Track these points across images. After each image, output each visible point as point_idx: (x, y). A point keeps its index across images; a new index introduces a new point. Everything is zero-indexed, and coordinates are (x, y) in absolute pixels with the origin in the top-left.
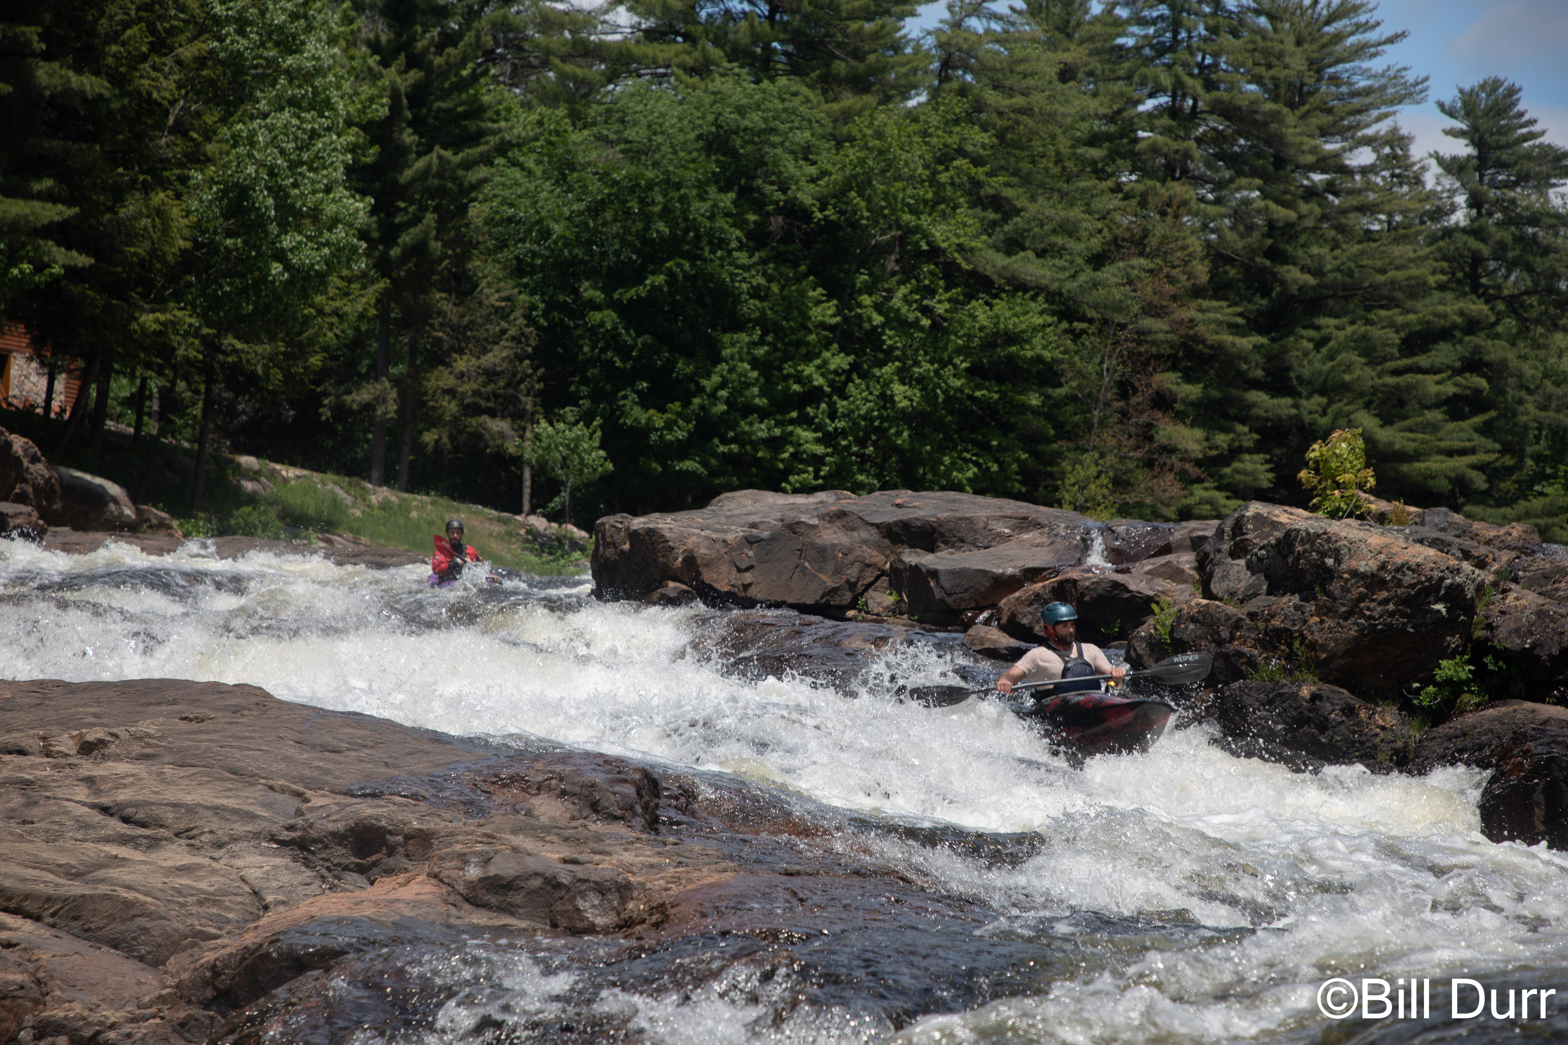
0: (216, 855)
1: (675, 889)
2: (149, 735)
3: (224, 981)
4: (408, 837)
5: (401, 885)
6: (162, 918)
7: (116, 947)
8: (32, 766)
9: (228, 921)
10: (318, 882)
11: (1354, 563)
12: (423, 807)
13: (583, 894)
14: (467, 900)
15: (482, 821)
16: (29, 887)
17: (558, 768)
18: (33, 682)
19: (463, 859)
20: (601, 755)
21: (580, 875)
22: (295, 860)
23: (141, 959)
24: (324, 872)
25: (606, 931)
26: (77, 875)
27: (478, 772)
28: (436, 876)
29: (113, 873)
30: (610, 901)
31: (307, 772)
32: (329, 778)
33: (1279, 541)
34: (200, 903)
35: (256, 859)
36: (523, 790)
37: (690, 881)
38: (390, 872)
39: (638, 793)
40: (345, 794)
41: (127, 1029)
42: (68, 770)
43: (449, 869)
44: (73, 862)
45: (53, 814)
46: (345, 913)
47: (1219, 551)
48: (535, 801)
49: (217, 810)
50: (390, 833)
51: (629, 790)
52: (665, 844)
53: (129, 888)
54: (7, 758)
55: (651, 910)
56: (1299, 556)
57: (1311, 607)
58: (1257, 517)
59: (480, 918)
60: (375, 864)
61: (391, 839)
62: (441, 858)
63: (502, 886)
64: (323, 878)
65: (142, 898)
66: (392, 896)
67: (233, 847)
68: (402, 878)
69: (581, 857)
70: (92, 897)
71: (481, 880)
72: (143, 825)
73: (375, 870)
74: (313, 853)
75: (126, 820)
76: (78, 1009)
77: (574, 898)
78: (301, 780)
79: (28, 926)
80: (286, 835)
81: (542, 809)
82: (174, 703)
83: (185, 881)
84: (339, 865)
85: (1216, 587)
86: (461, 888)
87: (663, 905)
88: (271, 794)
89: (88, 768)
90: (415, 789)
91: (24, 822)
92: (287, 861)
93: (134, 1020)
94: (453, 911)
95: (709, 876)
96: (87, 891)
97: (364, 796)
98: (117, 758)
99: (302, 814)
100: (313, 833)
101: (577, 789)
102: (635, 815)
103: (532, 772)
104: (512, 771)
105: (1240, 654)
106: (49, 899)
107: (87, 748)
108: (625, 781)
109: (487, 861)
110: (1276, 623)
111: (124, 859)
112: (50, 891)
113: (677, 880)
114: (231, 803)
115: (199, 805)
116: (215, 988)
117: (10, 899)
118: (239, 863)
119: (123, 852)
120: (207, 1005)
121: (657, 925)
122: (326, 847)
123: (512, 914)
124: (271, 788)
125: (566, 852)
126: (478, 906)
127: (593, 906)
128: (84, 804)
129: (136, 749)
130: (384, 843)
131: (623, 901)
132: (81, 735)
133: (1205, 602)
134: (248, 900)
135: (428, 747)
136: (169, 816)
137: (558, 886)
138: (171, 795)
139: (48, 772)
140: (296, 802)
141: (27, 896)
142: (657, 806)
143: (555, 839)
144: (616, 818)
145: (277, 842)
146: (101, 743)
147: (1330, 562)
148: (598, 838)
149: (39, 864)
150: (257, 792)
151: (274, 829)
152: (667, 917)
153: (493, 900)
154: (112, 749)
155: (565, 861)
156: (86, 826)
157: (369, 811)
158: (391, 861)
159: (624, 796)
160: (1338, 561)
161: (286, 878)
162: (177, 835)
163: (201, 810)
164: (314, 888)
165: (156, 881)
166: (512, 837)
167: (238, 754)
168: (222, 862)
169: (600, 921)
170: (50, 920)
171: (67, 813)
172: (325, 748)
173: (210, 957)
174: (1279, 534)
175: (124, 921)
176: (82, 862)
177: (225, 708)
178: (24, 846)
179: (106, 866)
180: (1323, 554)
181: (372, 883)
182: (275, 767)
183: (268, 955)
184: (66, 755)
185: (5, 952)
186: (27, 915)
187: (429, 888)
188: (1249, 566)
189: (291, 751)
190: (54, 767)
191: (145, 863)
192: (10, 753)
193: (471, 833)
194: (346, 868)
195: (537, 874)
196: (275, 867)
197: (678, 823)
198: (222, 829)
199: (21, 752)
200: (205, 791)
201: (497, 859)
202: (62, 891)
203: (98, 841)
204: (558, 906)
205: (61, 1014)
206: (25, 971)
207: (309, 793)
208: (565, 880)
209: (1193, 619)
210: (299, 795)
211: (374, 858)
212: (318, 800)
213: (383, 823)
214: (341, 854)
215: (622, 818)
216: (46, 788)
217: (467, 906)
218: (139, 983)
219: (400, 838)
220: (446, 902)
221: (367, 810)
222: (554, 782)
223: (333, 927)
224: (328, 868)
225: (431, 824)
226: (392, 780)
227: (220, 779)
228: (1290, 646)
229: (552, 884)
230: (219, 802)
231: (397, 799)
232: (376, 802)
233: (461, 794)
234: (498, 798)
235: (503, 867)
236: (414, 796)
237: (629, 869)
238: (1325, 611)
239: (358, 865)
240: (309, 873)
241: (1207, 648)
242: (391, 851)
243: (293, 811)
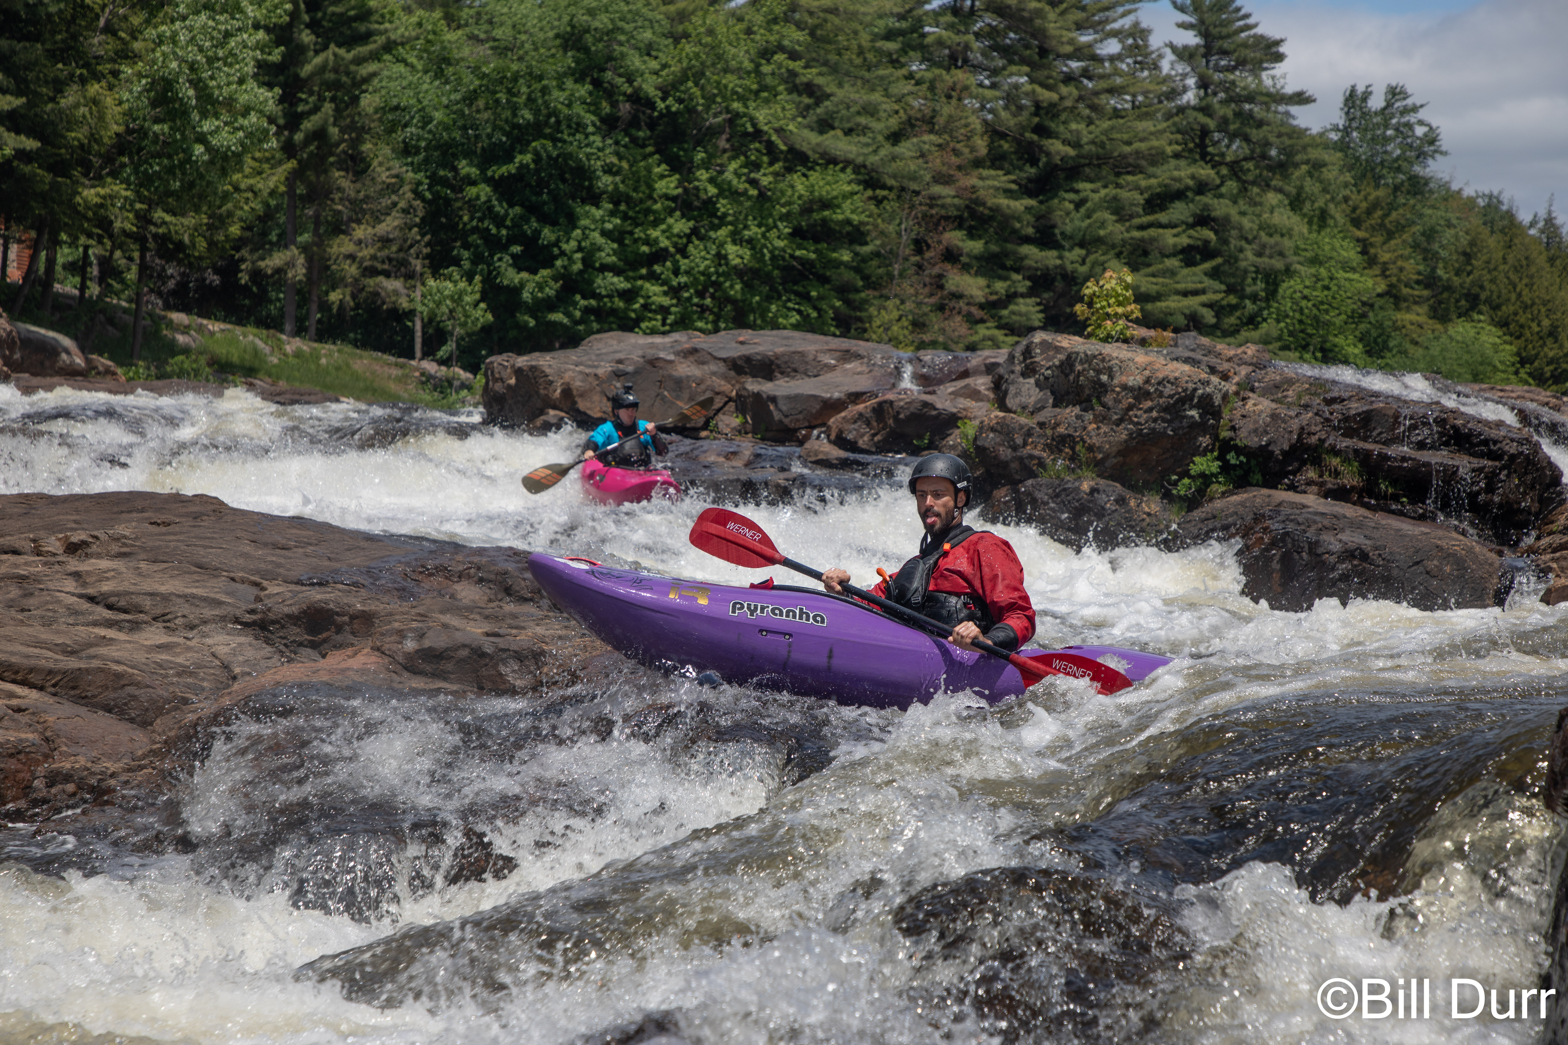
0: (189, 635)
1: (582, 656)
2: (125, 537)
4: (353, 617)
5: (349, 657)
6: (148, 686)
7: (110, 711)
8: (26, 564)
9: (204, 689)
10: (276, 657)
11: (1124, 378)
12: (363, 592)
13: (504, 662)
14: (406, 668)
15: (414, 603)
16: (33, 662)
17: (476, 559)
18: (20, 495)
19: (401, 635)
20: (511, 548)
21: (502, 646)
22: (257, 638)
23: (132, 720)
24: (282, 647)
25: (525, 691)
26: (73, 653)
27: (408, 564)
28: (378, 649)
29: (103, 651)
30: (527, 667)
31: (262, 566)
32: (281, 570)
33: (1062, 363)
34: (179, 675)
35: (224, 638)
36: (447, 578)
37: (594, 648)
38: (339, 646)
40: (297, 583)
41: (124, 777)
42: (57, 567)
43: (389, 644)
44: (68, 642)
45: (47, 603)
46: (306, 679)
47: (1013, 372)
48: (458, 587)
49: (187, 597)
50: (338, 614)
52: (569, 620)
53: (118, 662)
54: (5, 557)
56: (1079, 374)
57: (1089, 416)
58: (1044, 343)
59: (418, 683)
60: (325, 641)
61: (339, 619)
62: (382, 634)
63: (435, 656)
64: (282, 653)
65: (130, 670)
66: (343, 665)
67: (203, 628)
68: (350, 651)
69: (501, 631)
70: (87, 670)
71: (417, 651)
72: (126, 611)
73: (326, 645)
74: (272, 632)
75: (110, 607)
76: (82, 761)
77: (497, 664)
78: (258, 572)
79: (34, 694)
80: (248, 618)
81: (463, 594)
82: (143, 511)
83: (164, 657)
84: (295, 641)
85: (1010, 402)
86: (400, 659)
87: (572, 668)
88: (233, 584)
89: (74, 564)
90: (355, 579)
91: (23, 610)
92: (250, 639)
93: (130, 770)
94: (395, 677)
96: (83, 666)
97: (313, 584)
98: (99, 556)
99: (261, 600)
100: (271, 616)
101: (492, 577)
102: (542, 597)
103: (454, 563)
104: (437, 562)
105: (1031, 457)
106: (50, 672)
107: (72, 548)
108: (529, 569)
109: (421, 636)
110: (1061, 430)
111: (111, 639)
112: (51, 665)
113: (583, 648)
114: (200, 592)
115: (172, 594)
117: (17, 672)
118: (209, 641)
119: (110, 633)
122: (283, 627)
123: (445, 679)
124: (233, 579)
125: (487, 627)
126: (415, 673)
127: (513, 671)
128: (73, 595)
129: (115, 548)
130: (333, 622)
131: (539, 666)
132: (67, 538)
133: (1001, 414)
134: (219, 671)
135: (363, 544)
136: (147, 603)
137: (483, 655)
138: (147, 586)
139: (40, 568)
140: (255, 591)
141: (31, 670)
143: (477, 617)
144: (526, 600)
145: (241, 623)
146: (84, 544)
147: (1104, 378)
148: (514, 616)
149: (40, 644)
150: (221, 582)
151: (238, 613)
152: (577, 678)
153: (428, 668)
154: (94, 548)
155: (488, 634)
156: (77, 613)
157: (319, 597)
158: (339, 638)
160: (1111, 377)
161: (250, 653)
162: (155, 619)
163: (174, 598)
164: (275, 660)
165: (141, 657)
166: (441, 616)
167: (202, 552)
168: (194, 641)
169: (519, 683)
170: (53, 690)
171: (59, 602)
172: (276, 546)
173: (191, 718)
174: (1062, 357)
175: (115, 689)
176: (76, 642)
177: (187, 515)
178: (25, 629)
179: (97, 645)
180: (1099, 372)
181: (324, 656)
182: (234, 562)
184: (55, 555)
185: (17, 716)
186: (32, 686)
187: (373, 659)
188: (1038, 384)
189: (248, 549)
190: (45, 564)
191: (129, 642)
192: (6, 553)
193: (407, 613)
194: (301, 644)
195: (465, 646)
196: (240, 644)
198: (194, 614)
199: (16, 552)
200: (176, 583)
201: (430, 634)
202: (61, 666)
203: (88, 625)
204: (484, 672)
205: (68, 766)
206: (36, 731)
207: (265, 583)
208: (489, 650)
209: (992, 429)
210: (256, 584)
211: (324, 635)
212: (273, 589)
213: (331, 606)
214: (296, 633)
215: (531, 600)
216: (39, 582)
217: (406, 674)
218: (132, 740)
219: (346, 619)
220: (388, 670)
221: (316, 595)
222: (472, 571)
224: (285, 645)
225: (372, 606)
226: (335, 571)
227: (189, 573)
228: (1073, 449)
229: (478, 653)
230: (189, 591)
231: (340, 586)
232: (323, 589)
233: (395, 582)
234: (426, 585)
235: (436, 640)
236: (355, 584)
237: (543, 640)
238: (1101, 419)
239: (310, 641)
240: (269, 649)
241: (1005, 453)
242: (339, 629)
243: (252, 598)
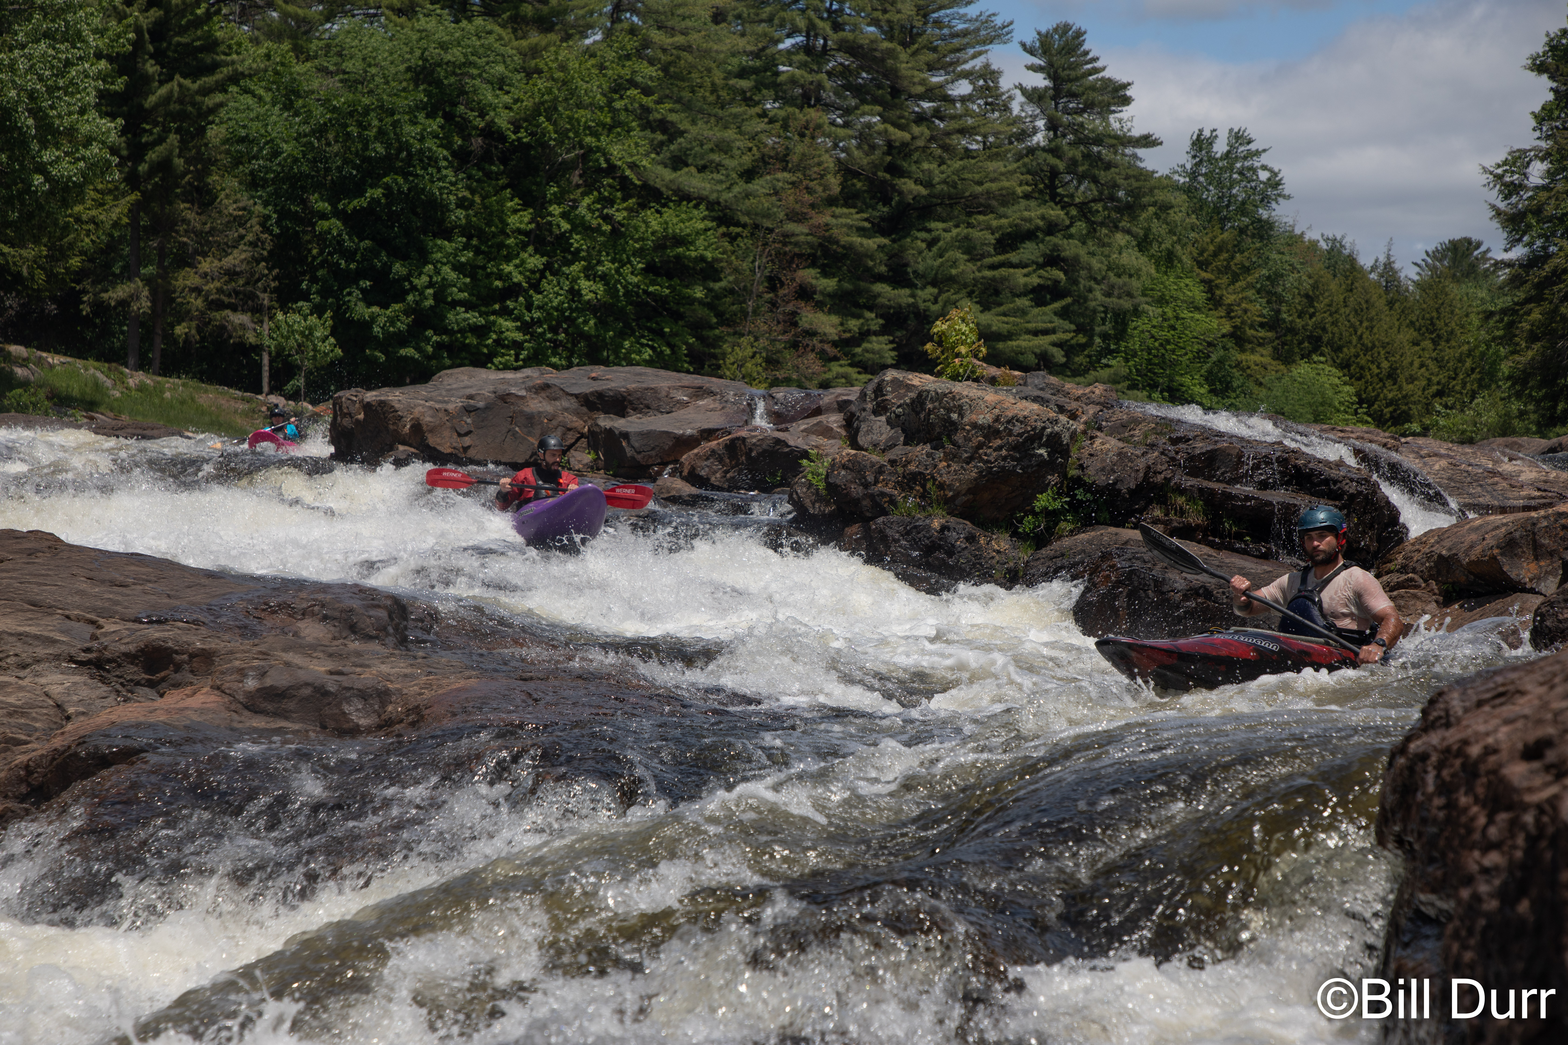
0: (22, 674)
1: (427, 694)
3: (36, 779)
4: (192, 656)
5: (188, 696)
9: (36, 730)
10: (113, 696)
11: (974, 416)
12: (203, 630)
13: (348, 701)
14: (247, 707)
15: (256, 641)
17: (320, 596)
19: (242, 673)
20: (356, 585)
21: (346, 684)
22: (92, 677)
24: (119, 687)
25: (369, 731)
27: (250, 601)
28: (218, 688)
30: (371, 705)
31: (99, 603)
32: (118, 608)
33: (913, 401)
34: (10, 715)
35: (58, 677)
36: (290, 615)
37: (440, 686)
38: (177, 685)
39: (390, 617)
40: (135, 621)
43: (230, 682)
46: (142, 719)
47: (864, 410)
48: (301, 625)
49: (20, 636)
50: (177, 652)
51: (382, 614)
52: (415, 658)
55: (408, 712)
56: (930, 412)
57: (940, 454)
58: (895, 381)
59: (259, 722)
60: (163, 679)
61: (178, 658)
62: (223, 673)
63: (277, 695)
64: (118, 692)
66: (181, 705)
67: (37, 667)
68: (188, 690)
69: (346, 670)
71: (258, 690)
73: (164, 684)
74: (108, 671)
77: (340, 703)
78: (94, 610)
80: (83, 656)
81: (307, 631)
84: (131, 680)
85: (862, 440)
86: (241, 698)
87: (418, 707)
88: (68, 622)
90: (195, 616)
92: (84, 678)
94: (235, 716)
95: (456, 683)
97: (151, 622)
99: (97, 638)
100: (107, 654)
101: (337, 614)
102: (388, 634)
103: (297, 600)
104: (280, 599)
105: (883, 494)
108: (378, 606)
109: (263, 674)
110: (912, 468)
113: (429, 686)
114: (33, 630)
116: (29, 785)
118: (43, 681)
120: (22, 799)
121: (413, 724)
122: (119, 666)
123: (287, 718)
124: (68, 617)
125: (330, 665)
126: (256, 712)
127: (357, 710)
130: (171, 661)
131: (383, 704)
133: (853, 452)
134: (52, 712)
135: (204, 581)
137: (326, 693)
140: (91, 629)
142: (406, 628)
143: (321, 655)
144: (371, 638)
145: (75, 662)
147: (954, 416)
148: (359, 654)
150: (56, 621)
151: (73, 651)
152: (423, 717)
153: (270, 707)
155: (331, 673)
157: (157, 635)
158: (178, 676)
159: (378, 619)
160: (961, 415)
161: (85, 693)
163: (5, 637)
164: (111, 700)
166: (283, 655)
167: (36, 589)
168: (27, 680)
169: (363, 722)
172: (113, 583)
173: (22, 759)
174: (912, 395)
177: (21, 551)
180: (949, 410)
181: (162, 696)
182: (70, 600)
183: (76, 754)
187: (213, 698)
188: (889, 422)
189: (84, 586)
193: (248, 651)
194: (138, 684)
195: (307, 684)
196: (74, 684)
197: (425, 642)
198: (26, 653)
200: (9, 621)
201: (272, 672)
204: (327, 711)
207: (102, 621)
208: (332, 688)
209: (844, 467)
210: (92, 622)
211: (163, 674)
212: (109, 627)
213: (170, 644)
214: (132, 671)
215: (377, 637)
217: (246, 713)
219: (185, 657)
220: (229, 709)
221: (155, 633)
222: (316, 608)
223: (133, 730)
224: (122, 684)
225: (212, 644)
226: (175, 609)
227: (22, 611)
228: (923, 486)
229: (321, 692)
230: (21, 629)
231: (180, 624)
232: (162, 627)
233: (236, 620)
234: (268, 623)
235: (277, 679)
236: (195, 622)
237: (387, 678)
238: (951, 457)
239: (148, 680)
240: (105, 688)
241: (856, 490)
242: (178, 668)
243: (88, 636)
